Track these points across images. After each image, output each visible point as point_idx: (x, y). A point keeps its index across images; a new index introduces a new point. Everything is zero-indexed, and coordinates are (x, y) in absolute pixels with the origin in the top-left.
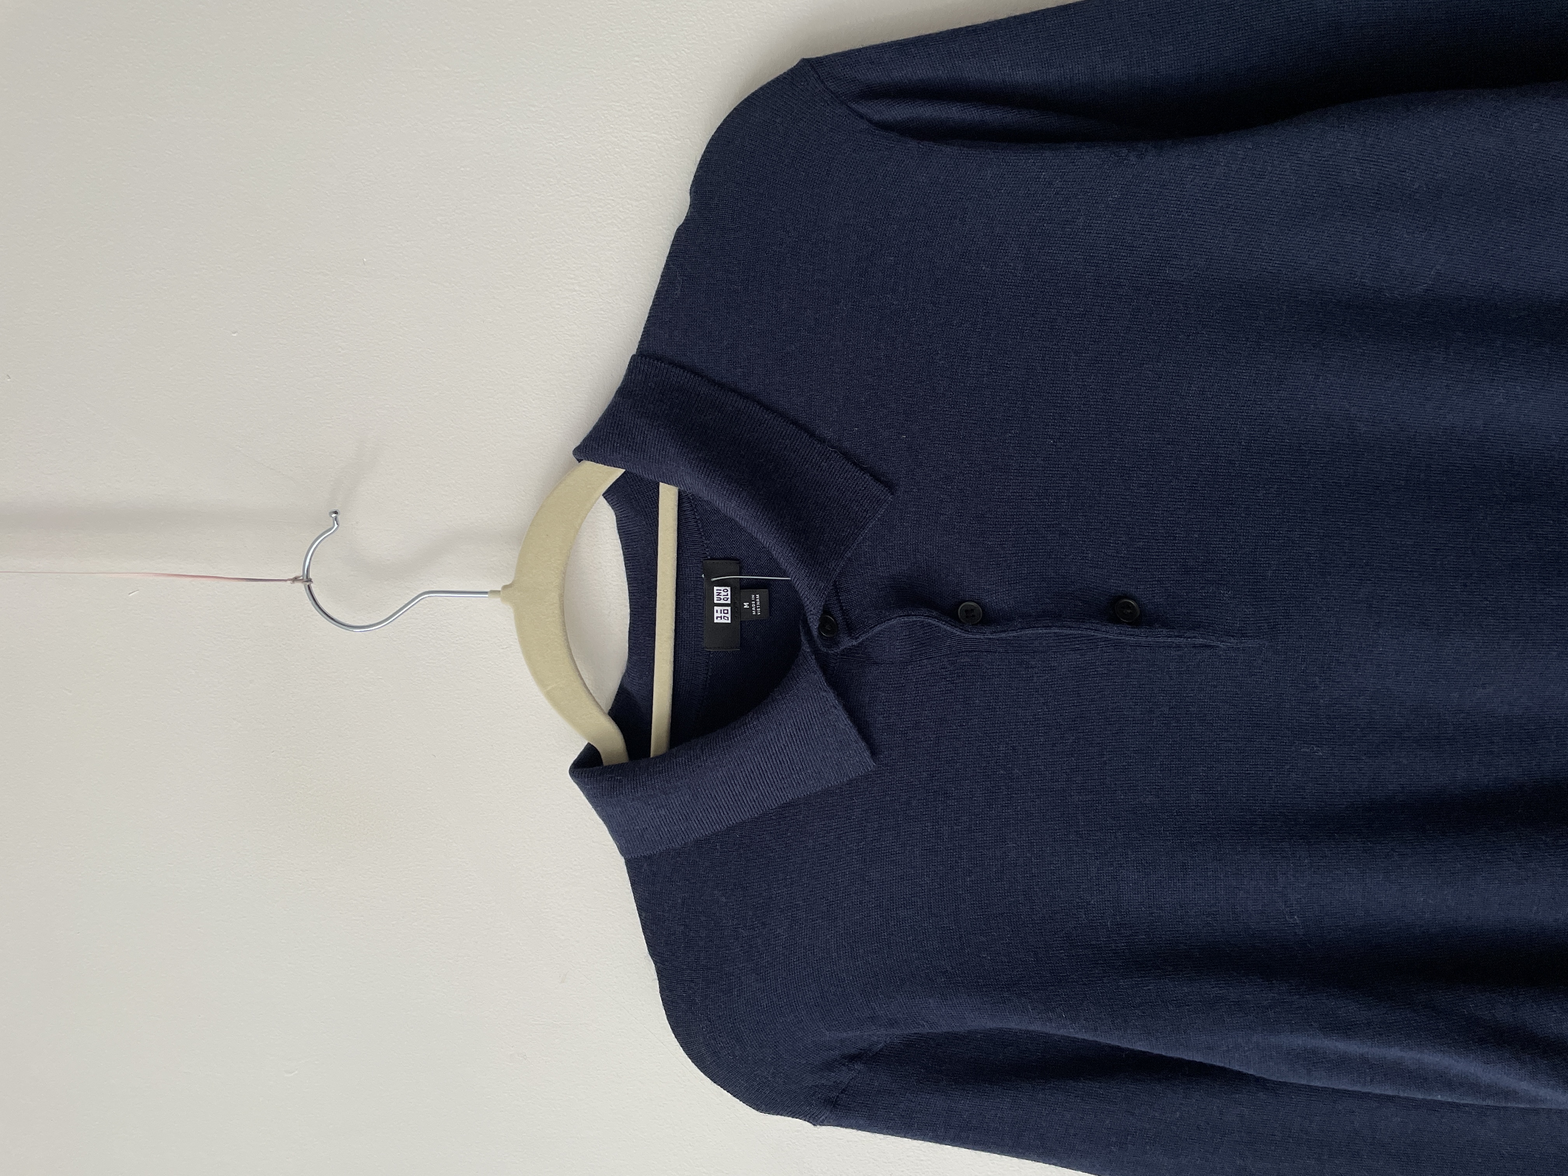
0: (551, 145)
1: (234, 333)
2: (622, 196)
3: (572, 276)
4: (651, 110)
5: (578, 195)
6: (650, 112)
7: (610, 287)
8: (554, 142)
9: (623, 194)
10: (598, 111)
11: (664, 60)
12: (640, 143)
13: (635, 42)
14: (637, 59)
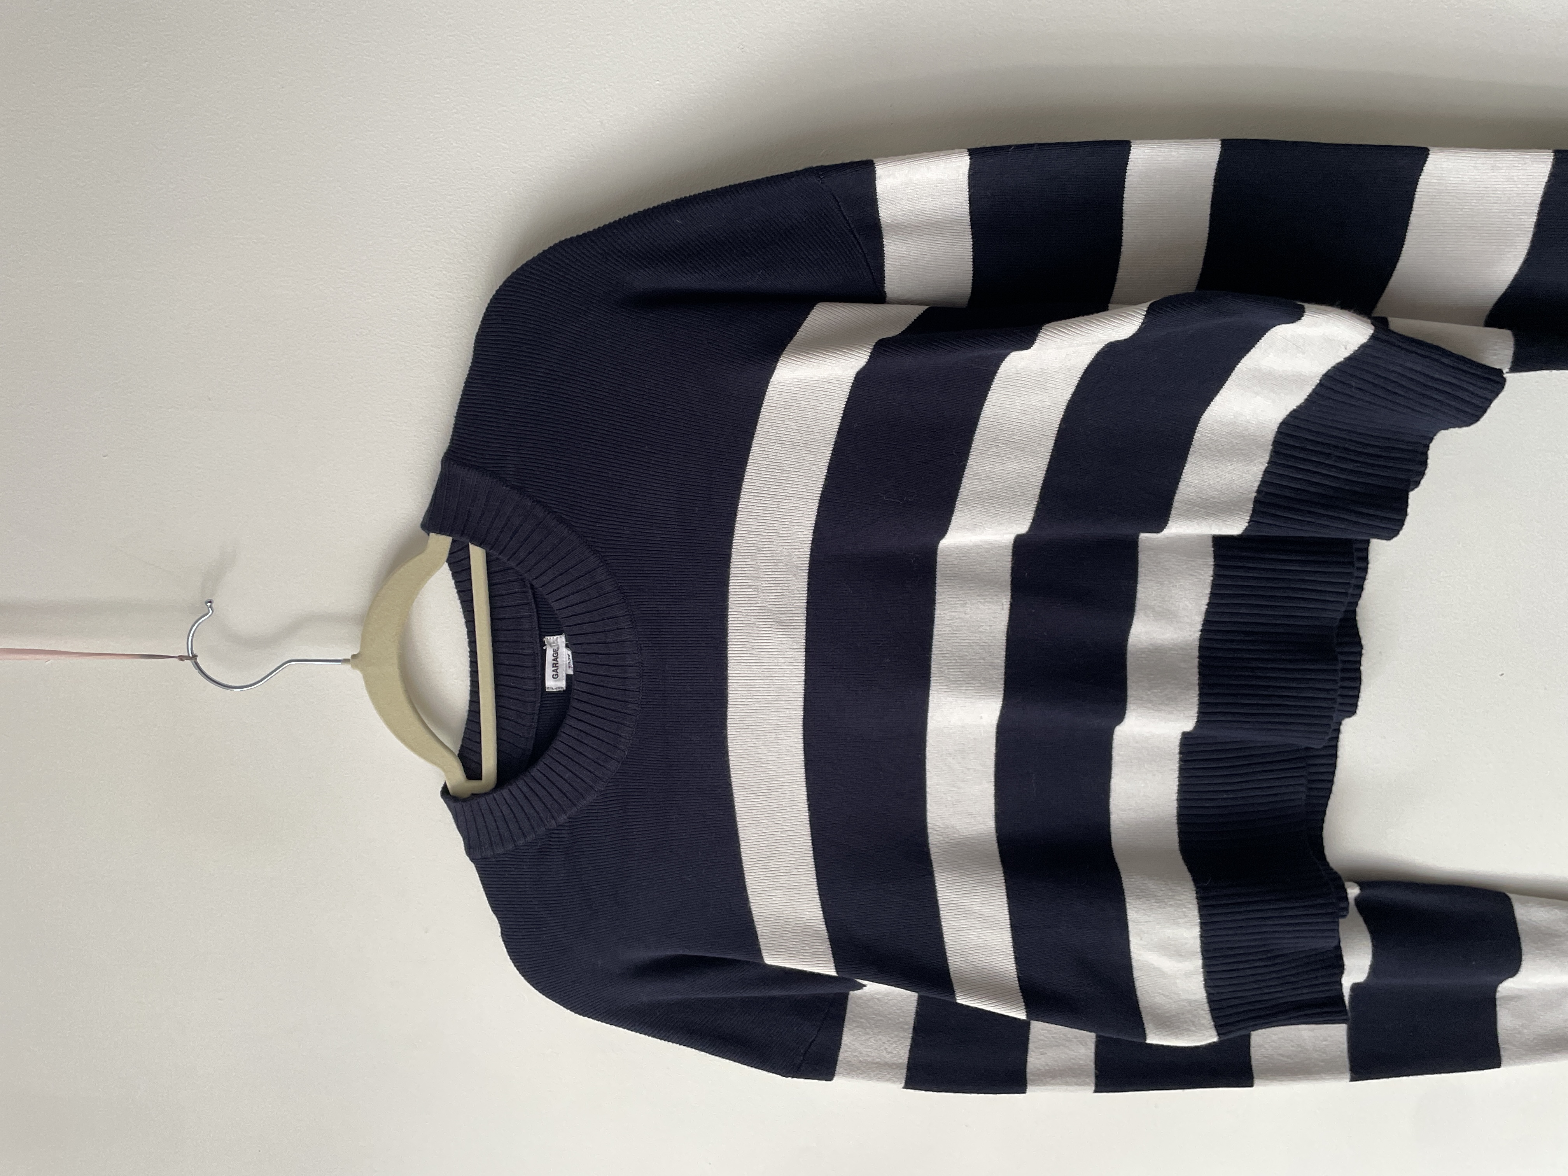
0: (361, 302)
1: (104, 456)
2: (425, 344)
3: (388, 409)
4: (444, 272)
5: (387, 343)
6: (444, 274)
7: (421, 418)
8: (363, 299)
9: (425, 342)
10: (399, 274)
11: (452, 230)
12: (437, 300)
13: (426, 215)
14: (429, 229)
